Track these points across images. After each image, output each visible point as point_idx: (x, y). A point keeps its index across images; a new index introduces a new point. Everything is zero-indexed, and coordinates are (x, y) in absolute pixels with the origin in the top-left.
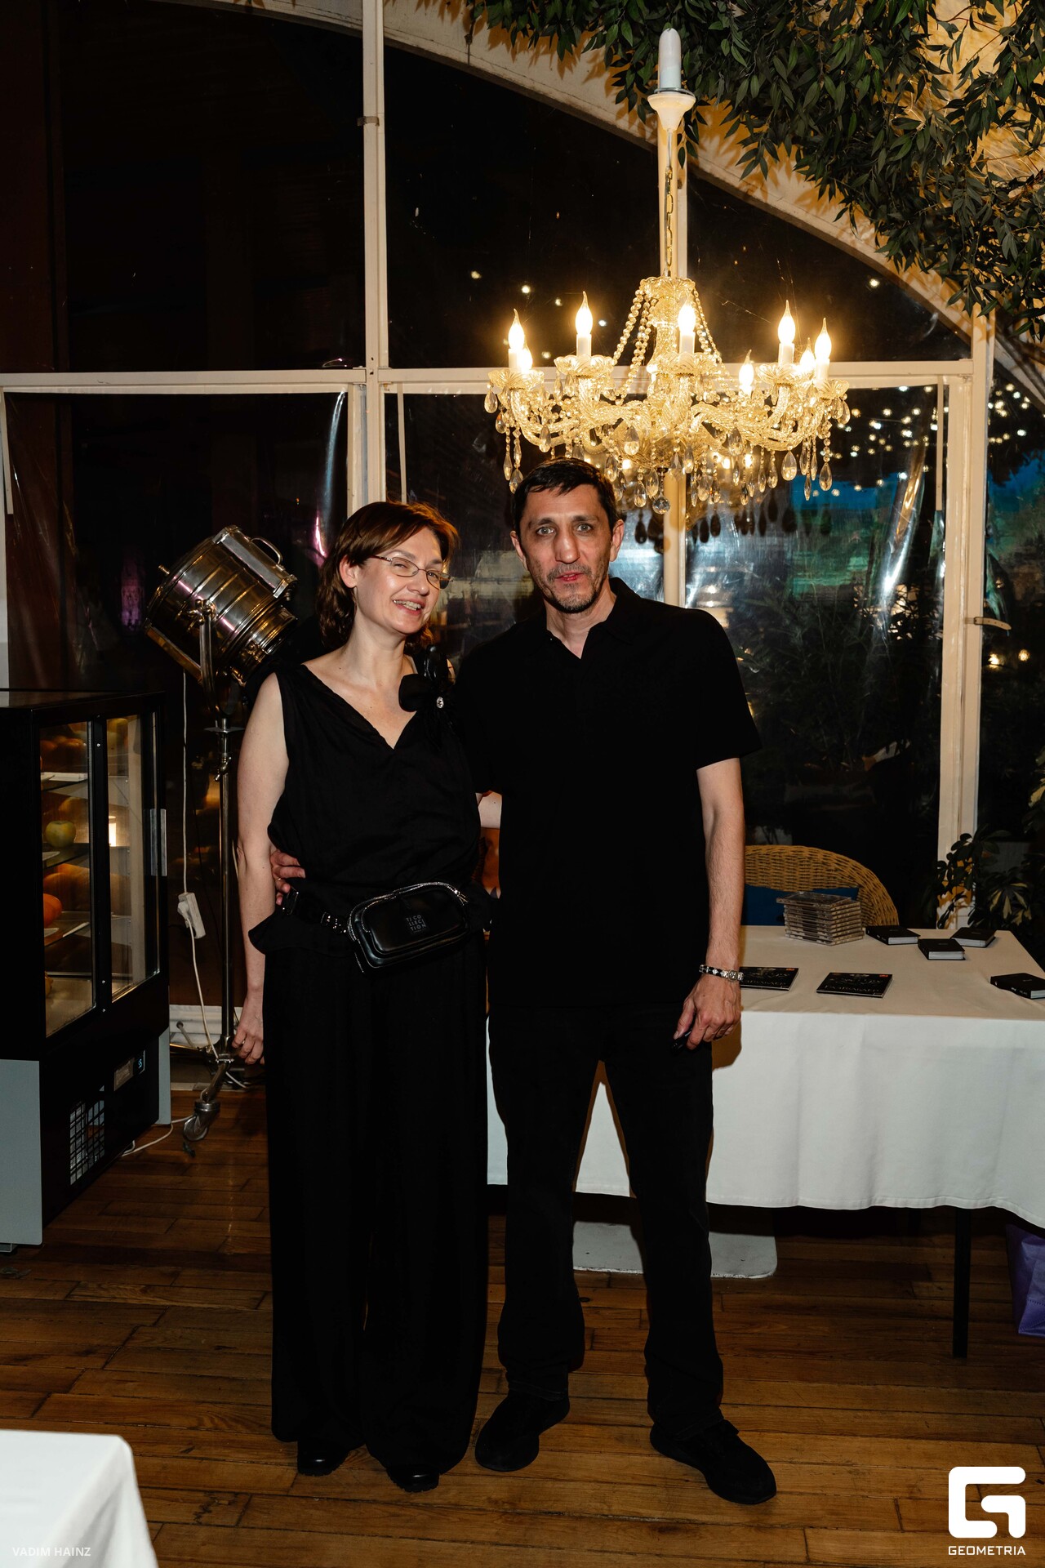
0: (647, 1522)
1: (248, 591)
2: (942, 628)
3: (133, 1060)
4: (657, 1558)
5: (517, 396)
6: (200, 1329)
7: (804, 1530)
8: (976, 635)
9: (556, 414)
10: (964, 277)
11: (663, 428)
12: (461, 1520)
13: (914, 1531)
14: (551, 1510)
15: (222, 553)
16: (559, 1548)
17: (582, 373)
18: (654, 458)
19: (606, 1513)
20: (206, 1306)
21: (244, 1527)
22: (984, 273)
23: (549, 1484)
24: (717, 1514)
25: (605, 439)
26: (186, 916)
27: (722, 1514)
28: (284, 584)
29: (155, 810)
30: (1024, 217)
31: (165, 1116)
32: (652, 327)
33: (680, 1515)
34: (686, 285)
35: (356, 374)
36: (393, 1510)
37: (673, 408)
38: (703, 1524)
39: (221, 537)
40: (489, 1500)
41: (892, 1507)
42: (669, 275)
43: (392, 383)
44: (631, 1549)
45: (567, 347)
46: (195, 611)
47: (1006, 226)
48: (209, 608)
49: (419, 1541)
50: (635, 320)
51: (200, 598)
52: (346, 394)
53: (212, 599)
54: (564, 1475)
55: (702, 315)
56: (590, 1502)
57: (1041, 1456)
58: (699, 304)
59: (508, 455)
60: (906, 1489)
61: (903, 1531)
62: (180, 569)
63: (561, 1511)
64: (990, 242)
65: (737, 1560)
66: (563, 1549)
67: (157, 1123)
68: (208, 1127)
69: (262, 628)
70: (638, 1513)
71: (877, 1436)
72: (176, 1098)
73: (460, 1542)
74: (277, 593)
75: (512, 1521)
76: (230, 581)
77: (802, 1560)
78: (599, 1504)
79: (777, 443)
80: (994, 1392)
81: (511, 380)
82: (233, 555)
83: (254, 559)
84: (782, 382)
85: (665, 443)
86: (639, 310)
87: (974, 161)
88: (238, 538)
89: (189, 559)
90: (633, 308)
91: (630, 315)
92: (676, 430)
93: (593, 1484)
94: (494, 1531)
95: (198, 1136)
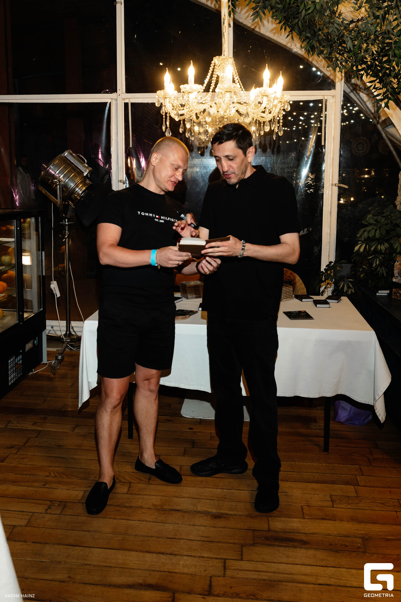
0: (210, 514)
1: (74, 173)
2: (323, 187)
3: (33, 341)
4: (214, 528)
5: (167, 100)
6: (53, 439)
7: (268, 518)
8: (336, 190)
9: (183, 107)
10: (333, 58)
11: (222, 113)
12: (142, 512)
13: (308, 519)
14: (175, 509)
15: (65, 160)
16: (178, 524)
17: (190, 91)
18: (218, 123)
19: (196, 510)
20: (55, 430)
21: (63, 515)
22: (340, 56)
23: (175, 499)
24: (236, 511)
25: (201, 117)
26: (53, 289)
27: (238, 511)
28: (88, 171)
29: (40, 252)
30: (356, 35)
31: (45, 360)
32: (217, 75)
33: (222, 511)
34: (230, 59)
35: (113, 95)
36: (118, 508)
37: (224, 104)
38: (231, 515)
39: (65, 154)
40: (153, 505)
41: (300, 509)
42: (224, 55)
43: (127, 98)
44: (204, 525)
45: (185, 81)
46: (56, 180)
47: (348, 38)
48: (61, 179)
49: (127, 521)
50: (211, 72)
51: (57, 175)
52: (110, 103)
53: (62, 176)
54: (181, 495)
55: (236, 71)
56: (190, 506)
57: (355, 490)
58: (235, 66)
59: (164, 122)
60: (306, 502)
61: (304, 518)
62: (50, 165)
63: (180, 509)
64: (343, 45)
65: (243, 529)
66: (179, 524)
67: (42, 363)
68: (60, 364)
69: (80, 187)
70: (207, 510)
71: (296, 482)
72: (49, 353)
73: (141, 521)
74: (85, 174)
75: (161, 513)
76: (68, 170)
77: (267, 529)
78: (193, 507)
79: (263, 118)
80: (338, 465)
81: (165, 95)
82: (69, 160)
83: (77, 162)
84: (264, 95)
85: (222, 118)
86: (213, 69)
87: (337, 15)
88: (71, 154)
89: (53, 162)
90: (210, 68)
91: (210, 71)
92: (226, 113)
93: (191, 499)
94: (154, 517)
95: (57, 367)
